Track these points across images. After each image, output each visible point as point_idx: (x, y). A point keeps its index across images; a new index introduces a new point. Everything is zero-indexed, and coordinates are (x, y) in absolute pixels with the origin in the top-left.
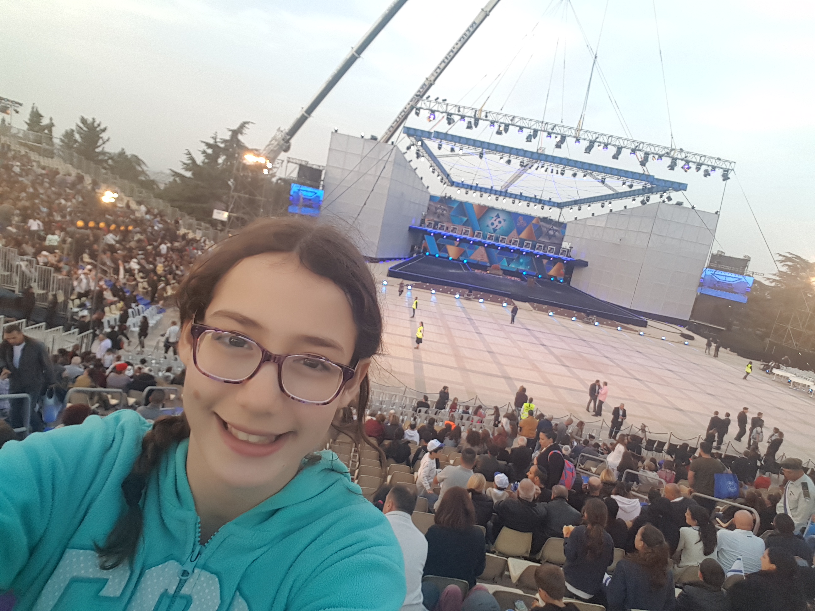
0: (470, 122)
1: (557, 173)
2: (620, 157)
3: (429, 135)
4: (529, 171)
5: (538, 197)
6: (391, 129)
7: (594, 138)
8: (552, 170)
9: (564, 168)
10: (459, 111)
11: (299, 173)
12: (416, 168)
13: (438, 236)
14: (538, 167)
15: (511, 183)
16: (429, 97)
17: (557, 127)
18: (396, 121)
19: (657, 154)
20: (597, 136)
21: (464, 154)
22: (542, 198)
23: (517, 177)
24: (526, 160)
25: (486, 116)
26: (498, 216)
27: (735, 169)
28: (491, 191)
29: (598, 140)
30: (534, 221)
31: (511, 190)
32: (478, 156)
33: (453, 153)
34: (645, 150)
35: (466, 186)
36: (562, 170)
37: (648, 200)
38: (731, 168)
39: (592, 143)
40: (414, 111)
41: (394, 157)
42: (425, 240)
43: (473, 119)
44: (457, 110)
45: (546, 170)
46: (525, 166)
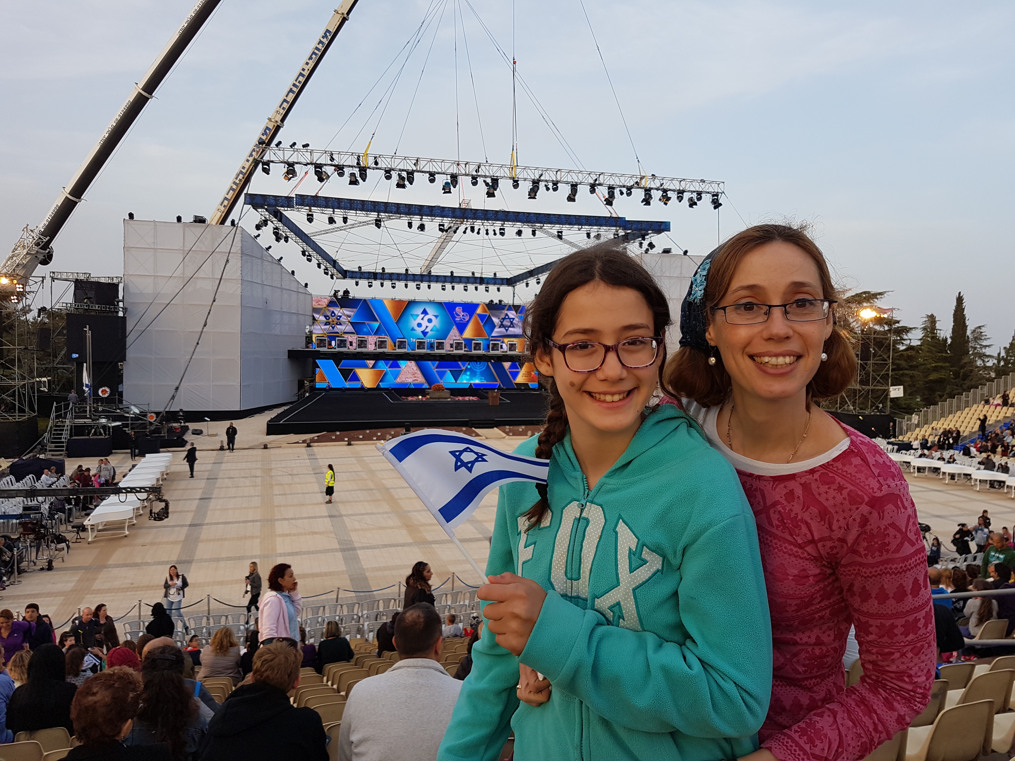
0: (353, 175)
1: (495, 234)
2: (577, 198)
3: (288, 202)
4: (456, 237)
5: (477, 275)
6: (226, 203)
7: (538, 177)
8: (487, 230)
9: (502, 225)
10: (332, 159)
11: (75, 295)
12: (281, 258)
13: (337, 358)
14: (466, 229)
15: (433, 260)
16: (280, 143)
17: (482, 167)
18: (231, 189)
19: (624, 186)
20: (540, 172)
21: (353, 227)
22: (484, 276)
23: (441, 248)
24: (447, 222)
25: (376, 163)
26: (425, 312)
27: (726, 192)
28: (406, 277)
29: (542, 178)
30: (479, 311)
31: (435, 271)
32: (374, 226)
33: (334, 225)
34: (608, 183)
35: (366, 275)
36: (500, 229)
38: (720, 191)
39: (536, 183)
40: (260, 166)
41: (239, 245)
42: (319, 367)
43: (357, 169)
44: (329, 158)
45: (478, 233)
46: (446, 231)
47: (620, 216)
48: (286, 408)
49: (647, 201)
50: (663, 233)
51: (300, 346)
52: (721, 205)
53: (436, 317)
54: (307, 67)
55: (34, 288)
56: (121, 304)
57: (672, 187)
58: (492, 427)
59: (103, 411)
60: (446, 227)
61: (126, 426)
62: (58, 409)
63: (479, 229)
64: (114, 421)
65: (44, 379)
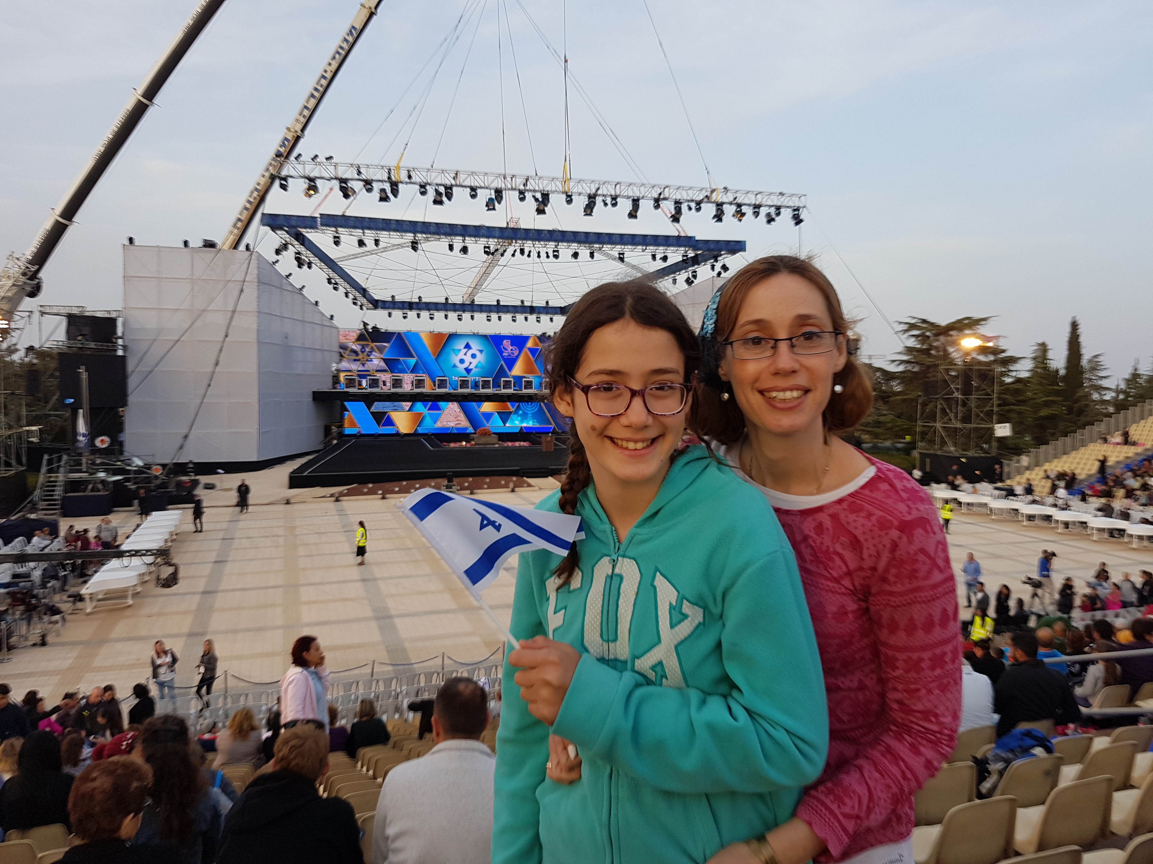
0: (383, 191)
1: (548, 257)
2: (639, 214)
3: (310, 222)
4: (503, 261)
5: (526, 304)
6: (239, 224)
7: (594, 191)
9: (556, 246)
10: (359, 173)
11: (68, 332)
12: (303, 287)
13: (369, 399)
14: (515, 251)
15: (477, 287)
16: (300, 155)
17: (531, 181)
18: (246, 209)
19: (692, 201)
20: (597, 186)
21: (385, 249)
22: (534, 305)
23: (486, 274)
24: (493, 243)
25: (410, 177)
26: (468, 346)
27: (808, 206)
28: (446, 306)
29: (599, 192)
30: (530, 344)
31: (479, 300)
32: (410, 249)
33: (364, 249)
34: (674, 197)
35: (400, 305)
36: (554, 251)
37: (695, 277)
38: (801, 205)
39: (592, 198)
40: (277, 183)
41: (255, 272)
42: (347, 411)
43: (388, 185)
44: (355, 172)
45: (529, 256)
46: (493, 254)
47: (690, 235)
48: (311, 457)
49: (719, 217)
50: (738, 254)
51: (326, 386)
52: (801, 221)
53: (481, 351)
54: (329, 69)
55: (20, 324)
56: (120, 342)
57: (747, 201)
58: (546, 476)
59: (102, 464)
60: (492, 249)
61: (127, 480)
62: (50, 462)
63: (530, 252)
64: (115, 474)
65: (34, 428)
